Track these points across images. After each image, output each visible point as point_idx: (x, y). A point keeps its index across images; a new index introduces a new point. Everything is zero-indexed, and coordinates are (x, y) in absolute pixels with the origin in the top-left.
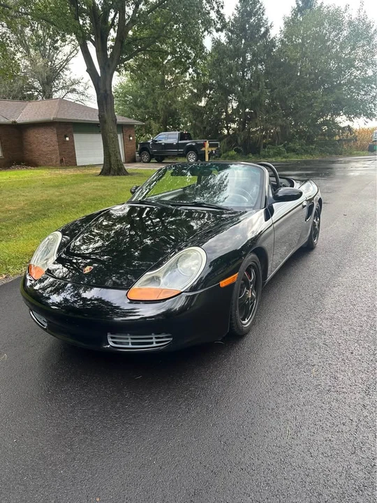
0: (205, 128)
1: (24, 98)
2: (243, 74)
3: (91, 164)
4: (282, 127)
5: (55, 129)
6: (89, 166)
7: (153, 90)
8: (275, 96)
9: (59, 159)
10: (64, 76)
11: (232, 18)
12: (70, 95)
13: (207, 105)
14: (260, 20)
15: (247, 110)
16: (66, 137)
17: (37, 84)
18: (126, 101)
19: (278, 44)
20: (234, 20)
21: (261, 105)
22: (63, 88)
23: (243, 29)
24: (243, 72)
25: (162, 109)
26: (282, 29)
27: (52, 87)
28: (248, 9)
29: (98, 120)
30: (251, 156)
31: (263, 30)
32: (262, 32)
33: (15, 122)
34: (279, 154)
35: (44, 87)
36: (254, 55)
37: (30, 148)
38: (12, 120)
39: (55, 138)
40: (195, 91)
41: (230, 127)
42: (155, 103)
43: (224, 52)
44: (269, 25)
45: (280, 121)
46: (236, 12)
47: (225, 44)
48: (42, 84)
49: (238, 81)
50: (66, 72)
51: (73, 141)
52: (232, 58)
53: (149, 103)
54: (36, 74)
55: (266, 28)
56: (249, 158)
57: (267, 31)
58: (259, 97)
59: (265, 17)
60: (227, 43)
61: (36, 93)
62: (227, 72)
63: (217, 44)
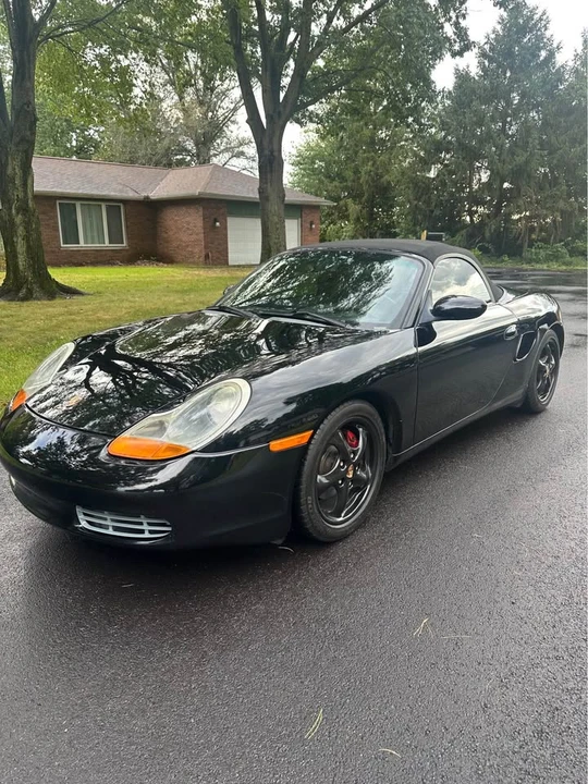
0: (432, 212)
1: (169, 165)
2: (504, 126)
3: (249, 263)
4: (563, 213)
5: (201, 209)
6: (244, 266)
7: (356, 153)
8: (555, 162)
9: (203, 253)
10: (228, 133)
11: (493, 36)
12: (235, 161)
13: (438, 176)
14: (540, 38)
15: (506, 185)
16: (216, 221)
17: (190, 145)
18: (314, 170)
19: (569, 78)
20: (496, 39)
21: (529, 176)
22: (226, 150)
23: (509, 54)
24: (505, 123)
25: (367, 182)
26: (579, 51)
27: (209, 149)
28: (521, 21)
29: (258, 196)
30: (507, 259)
31: (543, 54)
32: (542, 58)
33: (147, 197)
34: (556, 257)
35: (198, 149)
36: (523, 96)
37: (166, 235)
38: (145, 194)
39: (200, 223)
40: (422, 154)
41: (476, 212)
42: (356, 171)
43: (473, 92)
44: (555, 45)
45: (561, 204)
46: (499, 27)
47: (477, 78)
48: (196, 145)
49: (491, 137)
50: (232, 127)
51: (226, 228)
52: (487, 101)
53: (349, 174)
54: (188, 129)
55: (549, 51)
56: (503, 261)
57: (551, 55)
58: (527, 162)
59: (548, 34)
60: (480, 76)
61: (189, 158)
62: (476, 123)
63: (462, 78)
